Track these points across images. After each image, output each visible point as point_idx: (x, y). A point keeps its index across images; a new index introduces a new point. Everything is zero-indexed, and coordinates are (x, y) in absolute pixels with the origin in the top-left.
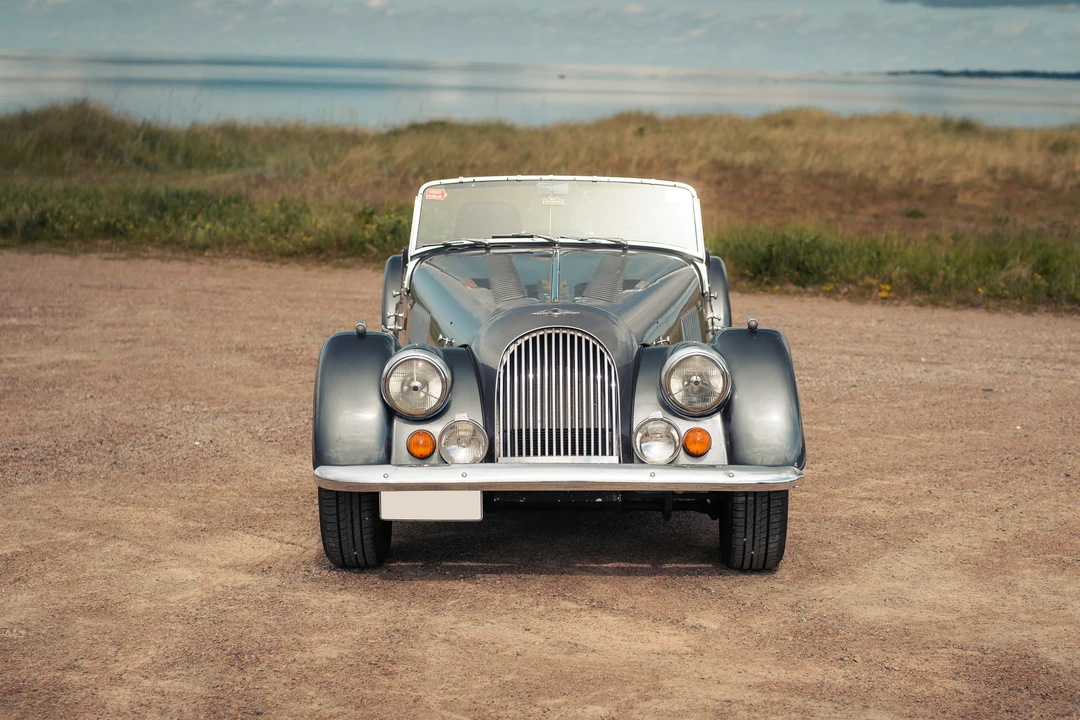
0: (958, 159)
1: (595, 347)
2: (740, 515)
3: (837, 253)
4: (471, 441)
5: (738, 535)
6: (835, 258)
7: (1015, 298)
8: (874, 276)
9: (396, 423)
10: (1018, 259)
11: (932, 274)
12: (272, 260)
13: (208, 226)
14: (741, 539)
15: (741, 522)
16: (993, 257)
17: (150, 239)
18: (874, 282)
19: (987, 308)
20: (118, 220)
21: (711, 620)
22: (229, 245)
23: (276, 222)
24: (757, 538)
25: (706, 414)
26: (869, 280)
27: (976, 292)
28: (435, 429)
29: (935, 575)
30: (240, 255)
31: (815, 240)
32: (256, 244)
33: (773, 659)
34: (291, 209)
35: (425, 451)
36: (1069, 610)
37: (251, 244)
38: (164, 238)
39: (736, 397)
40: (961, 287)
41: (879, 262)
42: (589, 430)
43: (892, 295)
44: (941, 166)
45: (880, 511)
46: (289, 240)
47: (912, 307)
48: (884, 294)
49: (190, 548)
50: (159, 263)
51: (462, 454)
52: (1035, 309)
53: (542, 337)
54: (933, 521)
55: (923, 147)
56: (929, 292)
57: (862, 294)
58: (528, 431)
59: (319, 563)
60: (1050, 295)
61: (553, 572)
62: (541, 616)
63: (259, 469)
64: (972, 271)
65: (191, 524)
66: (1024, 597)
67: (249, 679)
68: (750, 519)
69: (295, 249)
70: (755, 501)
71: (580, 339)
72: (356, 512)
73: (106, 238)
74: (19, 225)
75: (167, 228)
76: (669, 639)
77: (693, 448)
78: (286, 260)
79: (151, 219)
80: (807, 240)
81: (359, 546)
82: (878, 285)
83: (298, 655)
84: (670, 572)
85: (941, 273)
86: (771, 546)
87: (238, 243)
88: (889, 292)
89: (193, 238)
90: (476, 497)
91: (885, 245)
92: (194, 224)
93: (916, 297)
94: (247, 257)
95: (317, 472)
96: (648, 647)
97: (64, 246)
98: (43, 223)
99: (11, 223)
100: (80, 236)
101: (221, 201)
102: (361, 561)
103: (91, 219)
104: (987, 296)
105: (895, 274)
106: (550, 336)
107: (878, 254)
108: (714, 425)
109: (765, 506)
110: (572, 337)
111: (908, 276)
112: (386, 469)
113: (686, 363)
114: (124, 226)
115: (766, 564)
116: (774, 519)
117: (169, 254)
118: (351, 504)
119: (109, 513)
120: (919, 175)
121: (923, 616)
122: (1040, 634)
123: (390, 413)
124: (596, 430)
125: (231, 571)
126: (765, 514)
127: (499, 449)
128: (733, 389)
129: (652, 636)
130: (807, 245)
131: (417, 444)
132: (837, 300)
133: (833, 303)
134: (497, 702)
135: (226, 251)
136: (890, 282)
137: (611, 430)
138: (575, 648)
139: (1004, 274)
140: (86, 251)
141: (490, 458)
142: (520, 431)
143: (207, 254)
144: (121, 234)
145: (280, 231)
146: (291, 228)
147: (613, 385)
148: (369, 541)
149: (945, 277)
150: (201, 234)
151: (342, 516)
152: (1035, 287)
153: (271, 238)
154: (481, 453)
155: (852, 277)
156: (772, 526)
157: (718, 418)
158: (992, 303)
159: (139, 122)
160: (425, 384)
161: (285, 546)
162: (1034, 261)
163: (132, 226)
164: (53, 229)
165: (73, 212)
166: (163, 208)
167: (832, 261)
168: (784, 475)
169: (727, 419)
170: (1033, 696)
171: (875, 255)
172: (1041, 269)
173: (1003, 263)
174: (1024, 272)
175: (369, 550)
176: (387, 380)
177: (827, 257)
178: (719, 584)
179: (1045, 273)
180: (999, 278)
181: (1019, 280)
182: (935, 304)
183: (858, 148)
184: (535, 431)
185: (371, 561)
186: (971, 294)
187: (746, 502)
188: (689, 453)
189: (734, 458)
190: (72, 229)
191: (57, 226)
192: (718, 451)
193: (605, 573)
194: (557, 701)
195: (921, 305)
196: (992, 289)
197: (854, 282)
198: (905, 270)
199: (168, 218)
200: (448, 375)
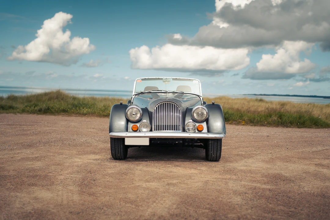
0: (259, 106)
1: (176, 106)
2: (210, 146)
3: (232, 115)
4: (147, 127)
5: (210, 151)
6: (232, 116)
7: (274, 124)
8: (241, 120)
9: (129, 123)
10: (274, 115)
11: (254, 119)
12: (102, 117)
13: (87, 110)
14: (211, 152)
15: (211, 148)
16: (268, 115)
17: (73, 113)
18: (241, 121)
19: (267, 126)
20: (66, 108)
21: (204, 168)
22: (91, 114)
23: (102, 109)
24: (214, 152)
25: (202, 122)
26: (239, 120)
27: (265, 123)
28: (138, 125)
29: (257, 163)
30: (94, 116)
31: (227, 112)
32: (98, 114)
33: (219, 175)
34: (106, 107)
35: (136, 129)
36: (289, 168)
37: (96, 114)
38: (76, 112)
39: (209, 118)
40: (261, 122)
41: (242, 116)
42: (175, 125)
43: (245, 123)
44: (256, 107)
45: (243, 153)
46: (105, 113)
47: (250, 126)
48: (243, 123)
49: (80, 156)
50: (75, 117)
51: (144, 130)
52: (278, 126)
53: (164, 104)
54: (256, 155)
55: (251, 104)
56: (254, 123)
57: (238, 124)
58: (160, 125)
59: (110, 159)
60: (282, 123)
61: (166, 161)
62: (163, 167)
63: (97, 145)
64: (264, 118)
65: (80, 153)
66: (278, 166)
67: (92, 175)
68: (213, 147)
69: (107, 115)
70: (214, 143)
71: (173, 104)
72: (119, 145)
73: (63, 112)
74: (43, 109)
75: (77, 110)
76: (193, 171)
77: (199, 129)
78: (104, 117)
79: (74, 108)
80: (225, 112)
81: (120, 153)
82: (242, 122)
83: (104, 172)
84: (194, 161)
85: (256, 119)
86: (218, 154)
87: (94, 113)
88: (244, 123)
89: (83, 112)
90: (148, 139)
91: (243, 113)
92: (83, 109)
93: (251, 124)
94: (96, 116)
95: (110, 134)
96: (188, 172)
97: (53, 114)
98: (48, 109)
99: (41, 109)
100: (57, 112)
101: (90, 105)
102: (120, 157)
103: (60, 108)
104: (267, 124)
105: (246, 119)
106: (166, 103)
107: (242, 114)
108: (204, 125)
109: (216, 144)
110: (171, 104)
111: (249, 119)
112: (127, 133)
113: (198, 109)
114: (67, 110)
115: (217, 159)
116: (218, 147)
117: (77, 116)
118: (118, 142)
119: (61, 151)
120: (251, 109)
121: (255, 169)
122: (282, 172)
123: (128, 121)
124: (176, 125)
125: (89, 160)
126: (216, 146)
127: (153, 129)
128: (209, 116)
129: (189, 171)
130: (225, 113)
131: (134, 128)
132: (232, 125)
133: (231, 125)
134: (152, 180)
135: (90, 115)
136: (245, 121)
137: (180, 126)
138: (171, 172)
139: (271, 119)
140: (58, 115)
141: (151, 130)
142: (158, 125)
143: (86, 116)
144: (67, 112)
145: (103, 111)
146: (106, 110)
147: (180, 116)
148: (122, 152)
149: (257, 120)
150: (85, 111)
151: (116, 145)
152: (278, 121)
153: (101, 112)
154: (149, 129)
155: (236, 120)
156: (218, 149)
157: (205, 123)
158: (268, 125)
159: (72, 95)
160: (136, 114)
161: (102, 157)
162: (278, 116)
163: (69, 110)
164: (51, 110)
165: (56, 107)
166: (76, 106)
167: (231, 116)
168: (221, 135)
169: (207, 123)
170: (281, 180)
171: (241, 115)
172: (280, 118)
173: (271, 116)
174: (276, 118)
175: (122, 155)
176: (127, 113)
177: (230, 116)
178: (205, 163)
179: (281, 119)
180: (270, 120)
181: (274, 120)
182: (255, 125)
183: (237, 103)
184: (162, 125)
185: (123, 157)
186: (263, 123)
187: (212, 143)
188: (198, 130)
189: (209, 131)
190: (55, 111)
191: (52, 110)
192: (205, 130)
193: (178, 161)
194: (167, 180)
195: (252, 126)
196: (268, 122)
197: (236, 121)
198: (248, 118)
199: (77, 108)
200: (142, 112)
